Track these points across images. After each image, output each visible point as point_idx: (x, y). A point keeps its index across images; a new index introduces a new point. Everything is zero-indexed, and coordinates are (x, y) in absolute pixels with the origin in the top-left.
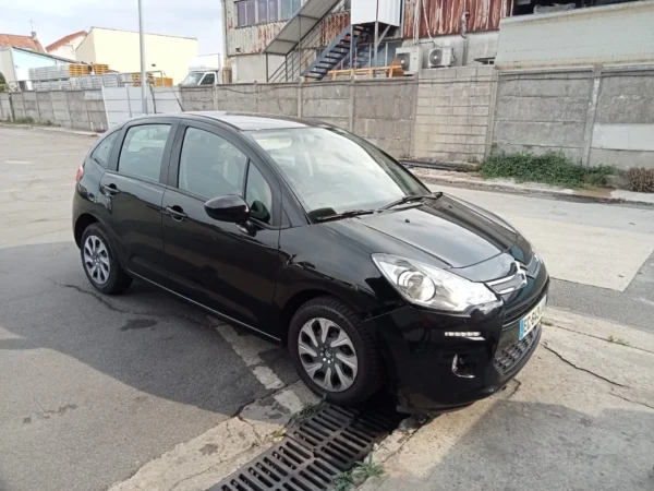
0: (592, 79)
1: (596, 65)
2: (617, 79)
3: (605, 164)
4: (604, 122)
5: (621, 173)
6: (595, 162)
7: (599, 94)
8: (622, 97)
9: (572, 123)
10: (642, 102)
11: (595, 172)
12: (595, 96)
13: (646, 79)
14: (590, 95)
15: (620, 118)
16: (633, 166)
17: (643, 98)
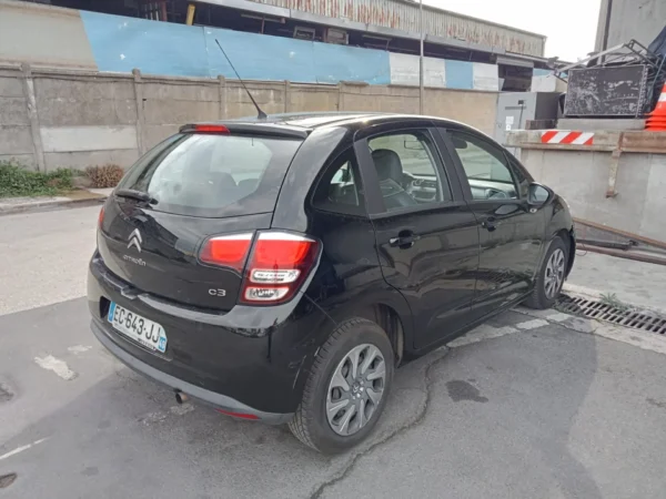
0: (23, 79)
1: (23, 64)
2: (49, 81)
3: (62, 167)
4: (49, 125)
5: (81, 174)
6: (52, 167)
7: (36, 96)
8: (59, 99)
9: (15, 126)
10: (79, 105)
11: (57, 176)
12: (33, 98)
13: (76, 83)
14: (27, 96)
15: (65, 120)
16: (87, 165)
17: (78, 101)
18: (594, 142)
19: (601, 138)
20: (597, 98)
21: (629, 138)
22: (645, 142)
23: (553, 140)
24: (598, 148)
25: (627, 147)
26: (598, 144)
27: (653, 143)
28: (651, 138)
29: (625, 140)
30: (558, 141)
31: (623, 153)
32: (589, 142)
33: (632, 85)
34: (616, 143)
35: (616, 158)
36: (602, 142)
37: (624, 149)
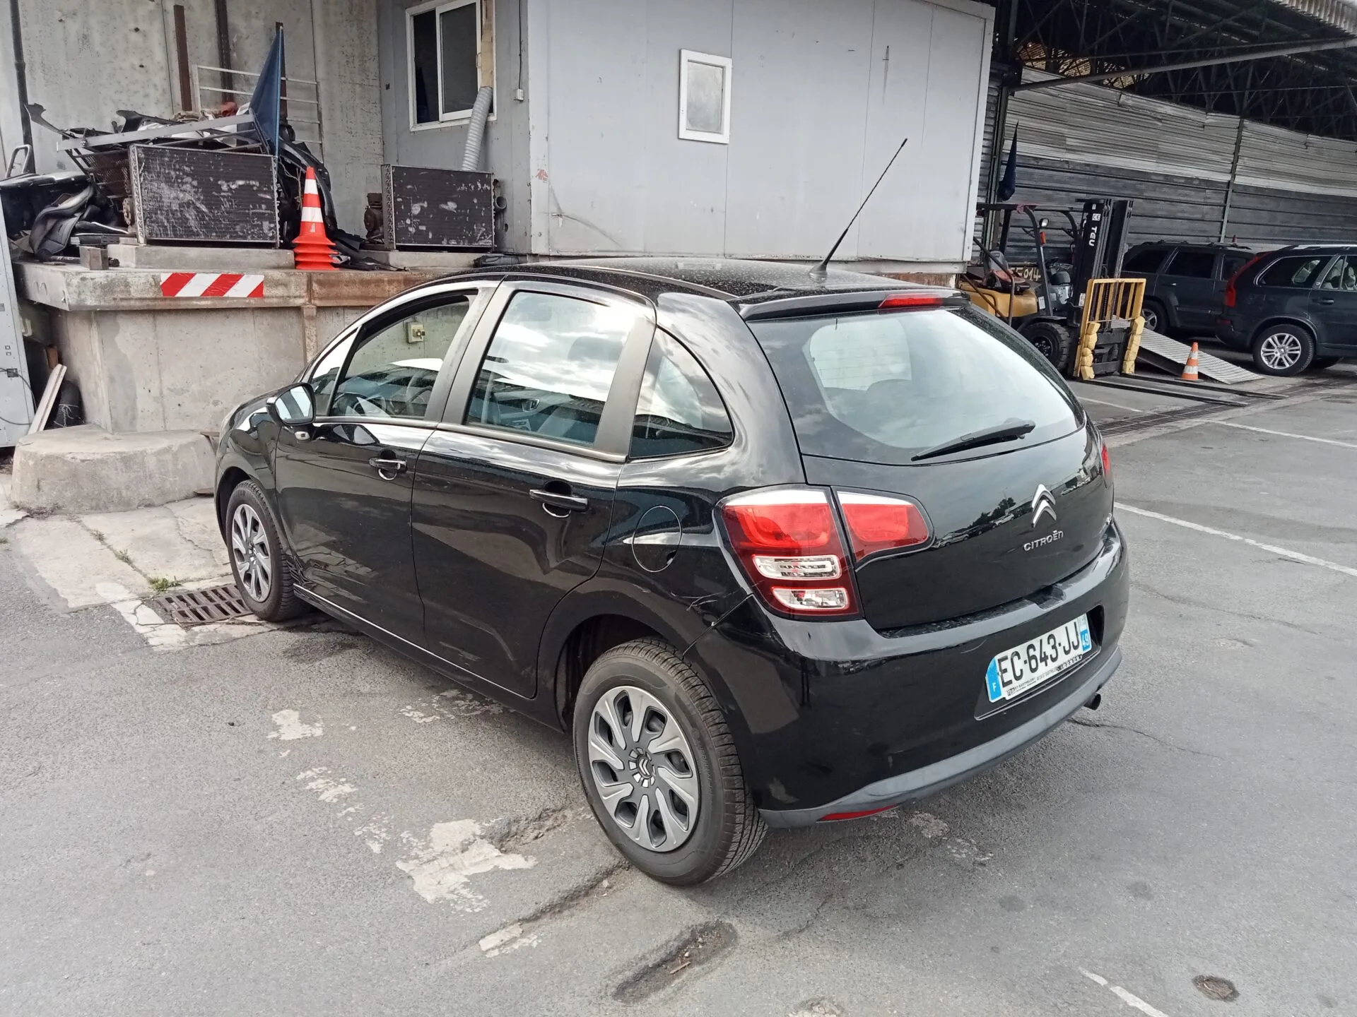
18: (266, 292)
19: (277, 284)
20: (204, 209)
21: (320, 283)
22: (346, 290)
23: (187, 291)
24: (274, 302)
25: (321, 299)
26: (273, 295)
27: (356, 290)
28: (350, 283)
29: (315, 287)
30: (198, 293)
31: (319, 308)
32: (258, 292)
33: (260, 190)
34: (302, 291)
35: (311, 318)
36: (280, 291)
37: (318, 303)
